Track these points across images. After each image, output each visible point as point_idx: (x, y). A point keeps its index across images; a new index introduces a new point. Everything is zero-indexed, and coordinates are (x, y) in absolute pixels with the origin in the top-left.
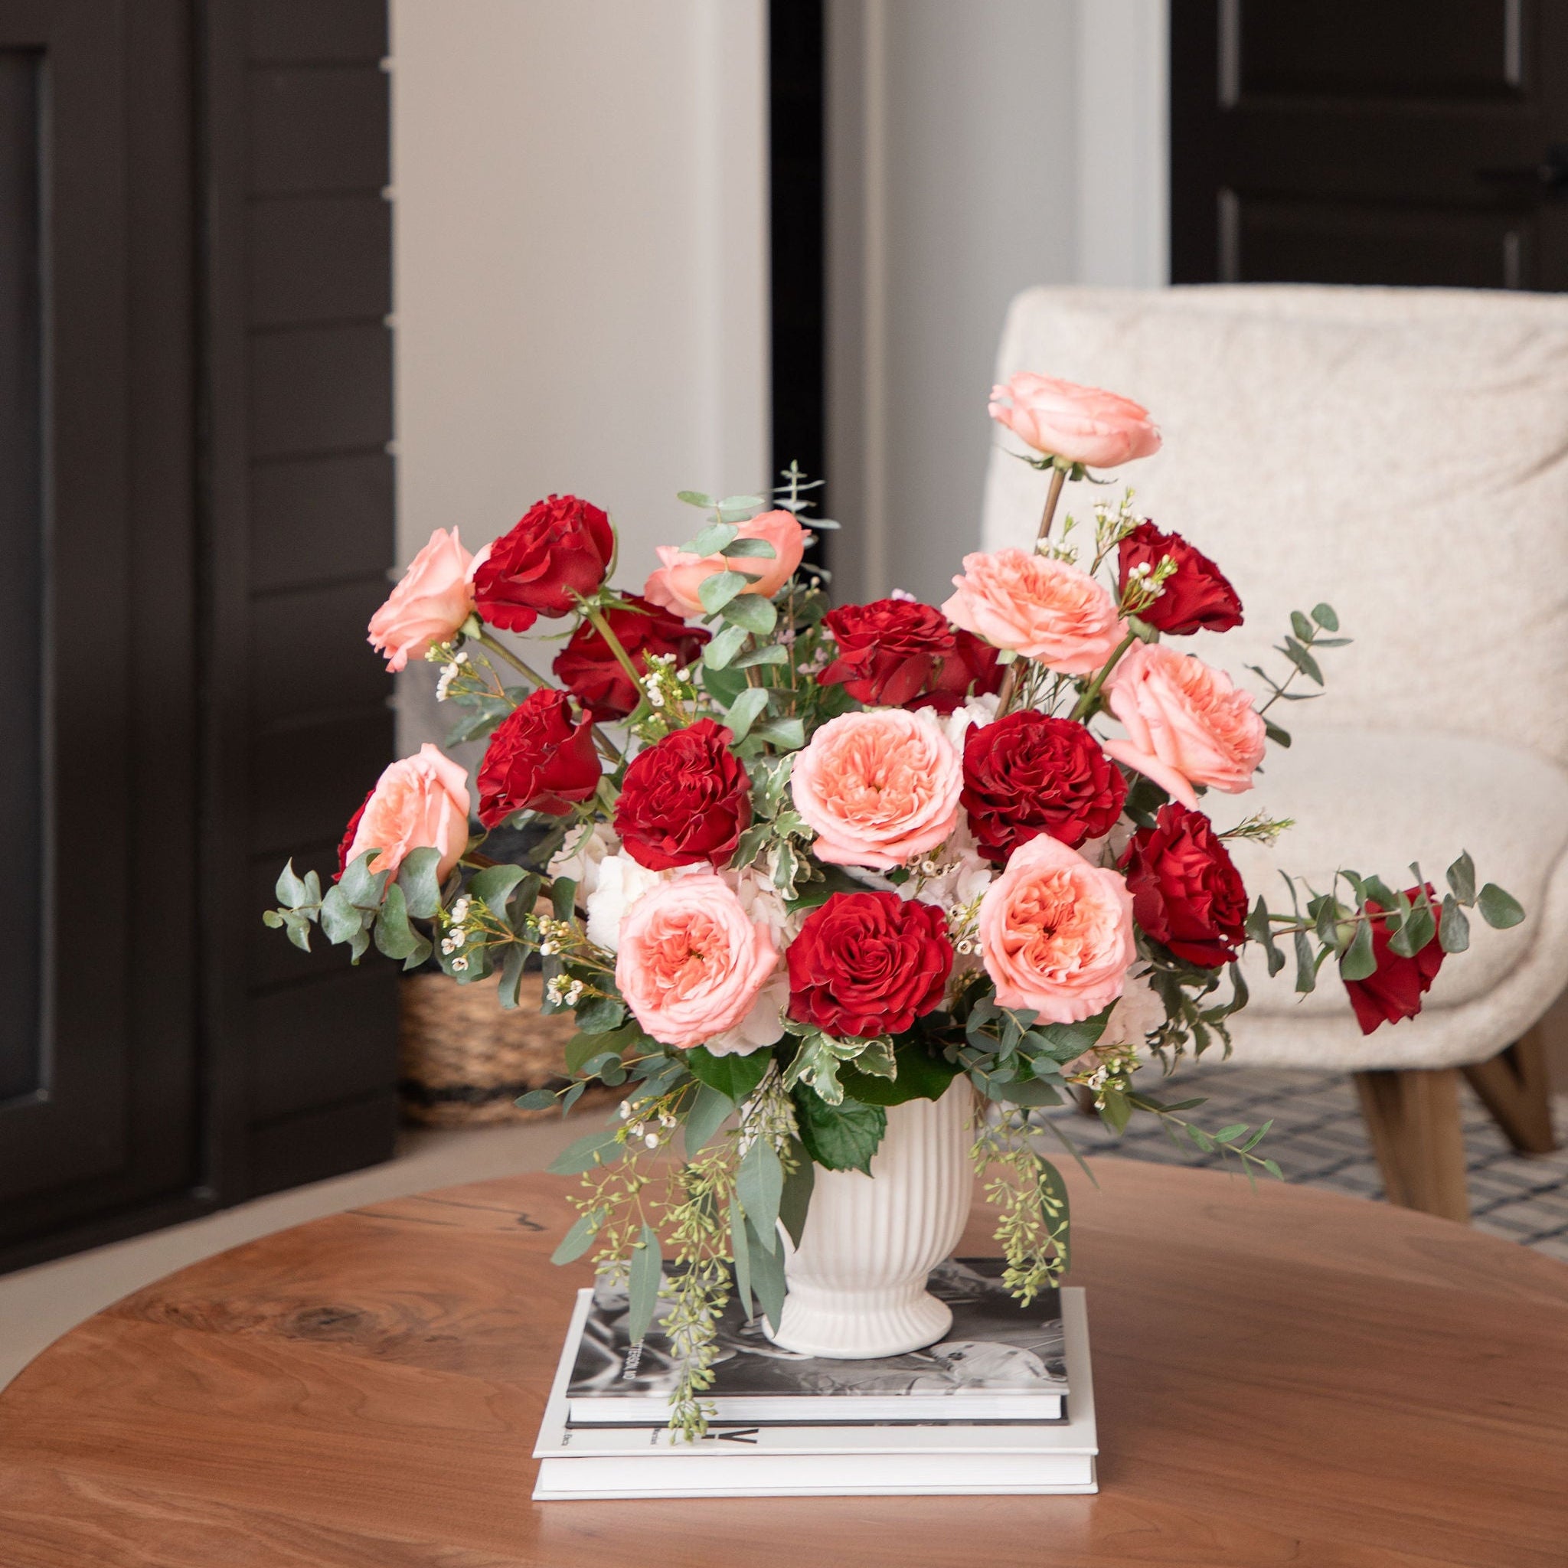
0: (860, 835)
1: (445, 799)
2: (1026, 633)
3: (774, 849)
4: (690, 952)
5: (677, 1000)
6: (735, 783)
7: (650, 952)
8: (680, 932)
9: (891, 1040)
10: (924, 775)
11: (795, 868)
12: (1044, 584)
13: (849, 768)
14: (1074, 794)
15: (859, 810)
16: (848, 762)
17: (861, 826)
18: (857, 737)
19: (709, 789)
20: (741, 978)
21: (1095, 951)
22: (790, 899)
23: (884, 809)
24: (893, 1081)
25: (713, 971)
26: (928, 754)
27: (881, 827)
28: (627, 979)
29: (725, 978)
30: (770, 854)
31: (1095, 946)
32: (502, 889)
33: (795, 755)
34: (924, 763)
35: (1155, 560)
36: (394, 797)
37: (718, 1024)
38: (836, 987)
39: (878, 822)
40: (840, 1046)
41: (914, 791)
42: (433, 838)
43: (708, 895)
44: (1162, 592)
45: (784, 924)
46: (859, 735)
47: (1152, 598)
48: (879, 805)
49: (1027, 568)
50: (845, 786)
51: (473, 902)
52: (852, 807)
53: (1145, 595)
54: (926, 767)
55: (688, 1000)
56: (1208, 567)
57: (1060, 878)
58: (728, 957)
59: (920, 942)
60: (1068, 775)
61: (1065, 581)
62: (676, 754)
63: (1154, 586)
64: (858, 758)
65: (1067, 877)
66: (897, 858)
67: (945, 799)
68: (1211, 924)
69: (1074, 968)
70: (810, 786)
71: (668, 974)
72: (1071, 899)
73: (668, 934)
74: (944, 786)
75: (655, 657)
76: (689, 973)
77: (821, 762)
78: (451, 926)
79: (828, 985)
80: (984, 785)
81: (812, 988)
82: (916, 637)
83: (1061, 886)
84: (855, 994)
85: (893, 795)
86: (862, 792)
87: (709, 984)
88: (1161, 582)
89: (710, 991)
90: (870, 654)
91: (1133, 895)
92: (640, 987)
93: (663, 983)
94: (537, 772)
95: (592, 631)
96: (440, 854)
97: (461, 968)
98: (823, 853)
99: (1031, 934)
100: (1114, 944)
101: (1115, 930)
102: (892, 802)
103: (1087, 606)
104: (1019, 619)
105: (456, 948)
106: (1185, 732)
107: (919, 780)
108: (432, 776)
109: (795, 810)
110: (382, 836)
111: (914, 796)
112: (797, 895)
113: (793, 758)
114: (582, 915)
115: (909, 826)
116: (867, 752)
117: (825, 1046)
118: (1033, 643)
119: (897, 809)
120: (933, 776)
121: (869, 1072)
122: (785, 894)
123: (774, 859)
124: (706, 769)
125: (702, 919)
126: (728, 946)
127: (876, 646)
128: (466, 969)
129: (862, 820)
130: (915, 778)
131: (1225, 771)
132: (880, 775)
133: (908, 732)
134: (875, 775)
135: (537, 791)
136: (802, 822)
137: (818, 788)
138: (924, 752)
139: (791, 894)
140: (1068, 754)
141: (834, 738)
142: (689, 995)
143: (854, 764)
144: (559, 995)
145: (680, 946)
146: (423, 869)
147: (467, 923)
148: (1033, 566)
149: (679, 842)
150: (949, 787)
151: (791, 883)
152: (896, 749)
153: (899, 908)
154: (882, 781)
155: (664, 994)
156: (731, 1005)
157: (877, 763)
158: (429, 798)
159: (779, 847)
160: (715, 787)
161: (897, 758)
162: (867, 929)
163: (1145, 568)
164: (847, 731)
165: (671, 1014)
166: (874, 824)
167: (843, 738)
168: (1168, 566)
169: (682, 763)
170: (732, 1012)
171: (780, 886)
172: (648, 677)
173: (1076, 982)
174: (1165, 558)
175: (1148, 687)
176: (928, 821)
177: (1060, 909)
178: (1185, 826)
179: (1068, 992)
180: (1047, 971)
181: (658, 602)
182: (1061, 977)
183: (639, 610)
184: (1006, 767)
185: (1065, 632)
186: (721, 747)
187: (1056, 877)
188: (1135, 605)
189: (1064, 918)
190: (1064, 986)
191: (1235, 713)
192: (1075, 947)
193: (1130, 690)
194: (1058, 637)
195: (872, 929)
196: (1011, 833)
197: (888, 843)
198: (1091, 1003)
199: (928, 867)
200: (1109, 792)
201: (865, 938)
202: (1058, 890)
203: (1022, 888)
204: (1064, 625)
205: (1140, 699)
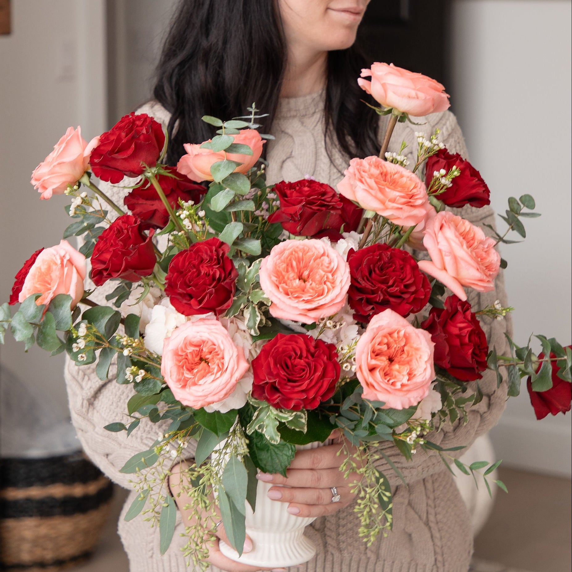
0: (296, 305)
1: (74, 270)
2: (383, 203)
3: (248, 308)
4: (201, 359)
5: (195, 384)
6: (230, 273)
7: (180, 358)
8: (197, 349)
9: (306, 412)
10: (330, 275)
11: (258, 319)
12: (391, 177)
13: (290, 269)
14: (405, 290)
15: (296, 292)
16: (289, 265)
17: (296, 301)
18: (294, 253)
19: (218, 276)
20: (230, 376)
21: (416, 373)
22: (254, 335)
23: (308, 292)
24: (305, 433)
25: (215, 370)
26: (332, 265)
27: (307, 302)
28: (168, 371)
29: (221, 375)
30: (245, 311)
31: (415, 370)
32: (102, 319)
33: (261, 260)
34: (329, 269)
35: (448, 168)
36: (46, 267)
37: (216, 398)
38: (279, 383)
39: (306, 299)
40: (281, 414)
41: (325, 283)
42: (68, 290)
43: (214, 330)
44: (451, 185)
45: (250, 348)
46: (295, 252)
47: (445, 187)
48: (305, 290)
49: (382, 167)
50: (288, 278)
51: (88, 325)
52: (292, 290)
53: (442, 186)
54: (330, 272)
55: (200, 385)
56: (475, 174)
57: (398, 333)
58: (223, 364)
59: (324, 362)
60: (402, 280)
61: (402, 176)
62: (199, 255)
63: (446, 182)
64: (294, 263)
65: (402, 333)
66: (315, 318)
67: (341, 289)
68: (472, 361)
69: (405, 380)
70: (270, 277)
71: (190, 370)
72: (403, 344)
73: (191, 349)
74: (341, 282)
75: (183, 201)
76: (201, 370)
77: (276, 265)
78: (78, 338)
79: (275, 382)
80: (359, 283)
81: (267, 383)
82: (323, 202)
83: (398, 337)
84: (289, 387)
85: (314, 285)
86: (297, 282)
87: (212, 377)
88: (451, 180)
89: (213, 381)
90: (300, 209)
91: (435, 344)
92: (175, 375)
93: (188, 375)
94: (126, 260)
95: (149, 185)
96: (72, 298)
97: (82, 359)
98: (274, 313)
99: (382, 362)
100: (426, 369)
101: (426, 362)
102: (313, 289)
103: (414, 191)
104: (380, 195)
105: (80, 348)
106: (462, 259)
107: (327, 278)
108: (68, 257)
109: (261, 289)
110: (38, 286)
111: (325, 286)
112: (259, 333)
113: (260, 262)
114: (142, 335)
115: (322, 302)
116: (299, 261)
117: (272, 413)
118: (387, 208)
119: (316, 293)
120: (335, 276)
121: (293, 428)
122: (253, 333)
123: (247, 314)
124: (215, 265)
125: (210, 343)
126: (223, 358)
127: (304, 205)
128: (85, 360)
129: (297, 297)
130: (325, 277)
131: (481, 280)
132: (306, 273)
133: (322, 252)
134: (302, 273)
135: (125, 270)
136: (265, 296)
137: (274, 279)
138: (330, 263)
139: (255, 332)
140: (402, 269)
141: (282, 252)
142: (201, 382)
143: (292, 266)
144: (132, 377)
145: (197, 356)
146: (63, 305)
147: (86, 337)
148: (385, 167)
149: (200, 302)
150: (344, 283)
151: (256, 327)
152: (315, 260)
153: (313, 343)
154: (306, 277)
155: (188, 381)
156: (223, 389)
157: (304, 267)
158: (66, 269)
159: (250, 308)
160: (220, 275)
161: (315, 265)
162: (296, 354)
163: (443, 172)
164: (289, 249)
165: (191, 391)
166: (304, 300)
167: (287, 253)
168: (455, 172)
169: (202, 261)
170: (223, 392)
171: (249, 328)
172: (180, 212)
173: (405, 389)
174: (454, 167)
175: (443, 234)
176: (332, 301)
177: (397, 349)
178: (459, 308)
179: (401, 394)
180: (391, 381)
181: (183, 172)
182: (398, 385)
183: (173, 176)
184: (370, 273)
185: (404, 204)
186: (224, 254)
187: (396, 332)
188: (436, 191)
189: (399, 354)
190: (400, 390)
191: (486, 250)
192: (405, 370)
193: (434, 235)
194: (400, 206)
195: (299, 354)
196: (373, 309)
197: (310, 310)
198: (412, 400)
199: (329, 324)
200: (422, 290)
201: (295, 358)
202: (397, 339)
203: (379, 337)
204: (404, 200)
205: (439, 240)
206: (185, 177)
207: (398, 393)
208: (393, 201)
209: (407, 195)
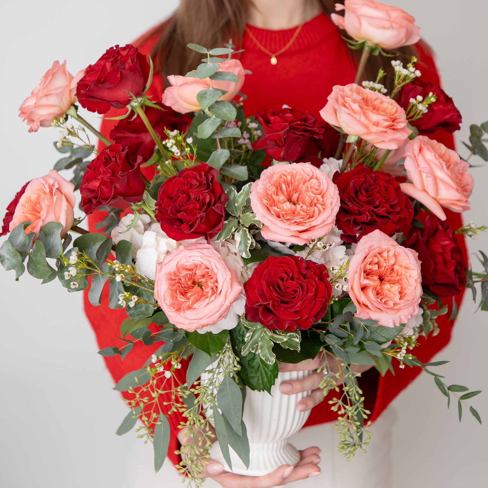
0: (288, 227)
1: (64, 199)
2: (367, 127)
3: (238, 232)
4: (194, 283)
5: (189, 308)
6: (220, 198)
7: (174, 282)
8: (190, 272)
9: (300, 332)
10: (319, 197)
11: (250, 242)
12: (372, 102)
13: (279, 192)
14: (392, 210)
15: (286, 214)
16: (279, 188)
17: (288, 223)
18: (283, 176)
19: (208, 200)
20: (224, 299)
21: (407, 291)
22: (246, 257)
23: (299, 214)
24: (299, 352)
25: (210, 294)
26: (322, 187)
27: (298, 224)
28: (161, 295)
29: (215, 298)
30: (236, 234)
31: (406, 288)
32: (93, 245)
33: (251, 184)
34: (319, 191)
35: (425, 95)
37: (210, 321)
38: (273, 304)
39: (297, 221)
40: (276, 336)
41: (315, 205)
42: (58, 218)
43: (207, 254)
44: (427, 111)
45: (242, 270)
46: (284, 175)
47: (421, 113)
48: (296, 212)
49: (363, 94)
50: (279, 201)
51: (80, 253)
52: (283, 213)
53: (419, 111)
54: (320, 194)
55: (195, 309)
56: (449, 100)
57: (388, 252)
58: (217, 287)
59: (315, 282)
60: (388, 200)
61: (382, 102)
62: (188, 181)
63: (423, 108)
64: (284, 187)
65: (392, 252)
66: (306, 240)
68: (455, 278)
69: (397, 299)
70: (261, 201)
71: (184, 294)
72: (393, 262)
73: (184, 273)
74: (331, 204)
75: (169, 131)
76: (195, 294)
77: (266, 189)
78: (69, 265)
79: (269, 304)
80: (347, 204)
81: (260, 305)
82: (306, 128)
83: (388, 256)
84: (283, 309)
86: (287, 206)
87: (207, 301)
88: (427, 106)
89: (207, 304)
90: (285, 134)
91: (421, 262)
92: (169, 300)
93: (181, 299)
94: (115, 187)
96: (62, 225)
97: (74, 286)
98: (266, 235)
99: (374, 281)
102: (303, 211)
103: (396, 115)
104: (363, 119)
105: (72, 276)
106: (442, 181)
107: (317, 200)
108: (56, 186)
109: (253, 213)
111: (316, 208)
112: (250, 256)
113: (250, 186)
114: (134, 261)
115: (312, 224)
116: (288, 184)
117: (267, 334)
118: (370, 133)
119: (307, 215)
121: (287, 347)
122: (244, 255)
123: (238, 237)
124: (205, 190)
125: (203, 267)
126: (217, 282)
127: (288, 130)
128: (77, 287)
129: (289, 220)
131: (459, 201)
132: (295, 196)
134: (292, 196)
135: (114, 198)
136: (256, 219)
137: (265, 202)
139: (247, 255)
140: (386, 190)
142: (196, 306)
143: (281, 189)
144: (124, 302)
145: (190, 279)
146: (53, 233)
147: (76, 265)
148: (366, 94)
149: (191, 227)
151: (248, 250)
152: (304, 183)
153: (304, 265)
154: (296, 199)
155: (182, 304)
156: (217, 312)
157: (293, 190)
158: (55, 198)
159: (241, 231)
160: (210, 199)
161: (304, 188)
162: (288, 276)
163: (420, 98)
164: (278, 173)
165: (186, 315)
166: (295, 222)
167: (276, 177)
168: (432, 98)
169: (191, 186)
170: (218, 315)
171: (241, 251)
172: (167, 141)
173: (396, 307)
174: (431, 94)
175: (423, 156)
176: (324, 222)
177: (387, 268)
178: (440, 227)
179: (393, 312)
180: (383, 301)
181: (167, 104)
182: (391, 304)
183: (159, 108)
184: (356, 195)
185: (388, 127)
186: (213, 178)
187: (386, 252)
188: (413, 117)
189: (389, 273)
190: (392, 309)
191: (461, 172)
192: (396, 288)
193: (414, 158)
194: (385, 130)
195: (291, 275)
196: (361, 229)
197: (301, 232)
198: (403, 317)
199: (319, 245)
200: (406, 210)
201: (287, 280)
202: (387, 258)
203: (370, 257)
204: (387, 123)
205: (419, 163)
206: (169, 108)
207: (390, 311)
208: (377, 124)
209: (391, 118)
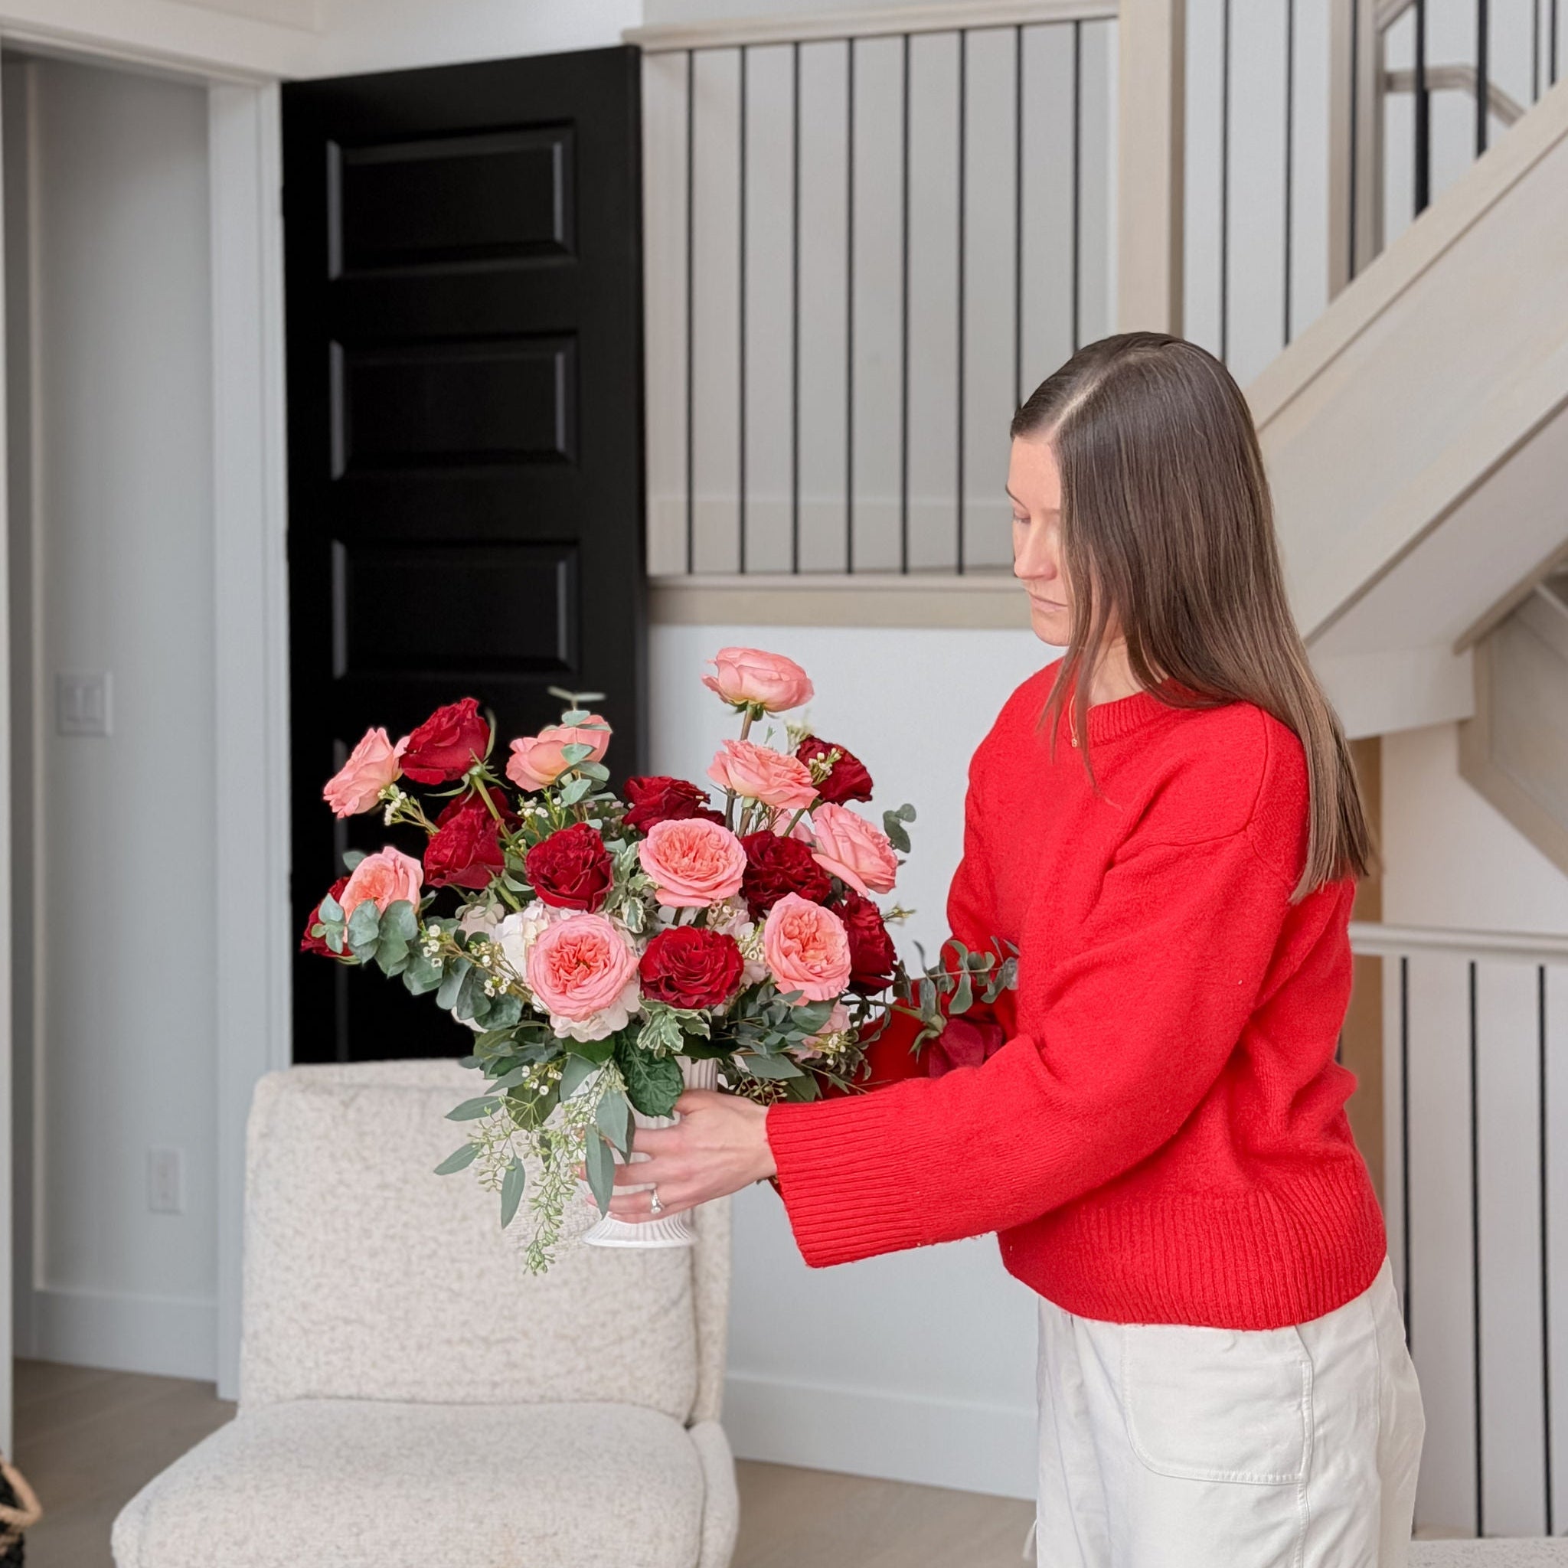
0: (689, 884)
3: (626, 902)
4: (580, 961)
5: (578, 986)
6: (605, 857)
7: (555, 960)
8: (575, 947)
10: (722, 853)
11: (641, 911)
13: (673, 849)
15: (686, 870)
16: (671, 845)
17: (689, 879)
18: (674, 834)
19: (591, 857)
20: (618, 973)
22: (637, 933)
23: (700, 870)
25: (601, 968)
26: (725, 844)
29: (609, 971)
30: (623, 905)
31: (832, 956)
33: (637, 846)
34: (720, 846)
37: (603, 1000)
38: (676, 977)
39: (699, 877)
41: (718, 861)
44: (831, 772)
45: (634, 948)
46: (675, 832)
47: (825, 775)
48: (696, 869)
52: (681, 868)
53: (821, 773)
54: (722, 848)
55: (584, 986)
57: (809, 915)
58: (609, 959)
59: (724, 954)
63: (827, 768)
64: (676, 845)
65: (814, 914)
66: (711, 900)
67: (739, 865)
69: (824, 964)
70: (653, 858)
71: (569, 972)
72: (814, 930)
73: (566, 949)
74: (736, 862)
76: (582, 971)
77: (656, 846)
79: (671, 975)
83: (809, 920)
85: (705, 863)
86: (686, 861)
87: (599, 975)
88: (831, 766)
89: (600, 979)
92: (551, 981)
93: (566, 977)
96: (412, 903)
97: (437, 965)
98: (662, 900)
99: (796, 945)
100: (843, 954)
101: (843, 947)
105: (433, 953)
106: (862, 847)
109: (644, 874)
111: (718, 863)
112: (642, 930)
113: (638, 842)
115: (718, 880)
116: (681, 841)
117: (671, 1014)
119: (710, 870)
120: (729, 853)
121: (694, 1033)
122: (635, 930)
123: (626, 909)
125: (590, 938)
126: (608, 953)
129: (689, 876)
132: (692, 855)
133: (707, 831)
134: (688, 854)
136: (649, 880)
137: (657, 857)
138: (719, 841)
139: (638, 929)
141: (661, 833)
142: (585, 982)
143: (675, 847)
145: (574, 956)
146: (403, 912)
150: (740, 859)
151: (639, 923)
152: (701, 839)
155: (567, 984)
156: (611, 988)
157: (689, 848)
159: (629, 901)
161: (702, 844)
163: (821, 756)
164: (667, 831)
165: (573, 995)
166: (697, 878)
167: (666, 835)
168: (836, 754)
170: (612, 993)
171: (631, 925)
176: (730, 877)
177: (808, 935)
180: (809, 965)
182: (818, 969)
184: (762, 855)
187: (806, 915)
189: (812, 939)
192: (822, 954)
194: (788, 782)
195: (694, 945)
196: (771, 894)
198: (832, 989)
201: (690, 950)
202: (808, 923)
203: (789, 917)
205: (832, 827)
208: (779, 775)
